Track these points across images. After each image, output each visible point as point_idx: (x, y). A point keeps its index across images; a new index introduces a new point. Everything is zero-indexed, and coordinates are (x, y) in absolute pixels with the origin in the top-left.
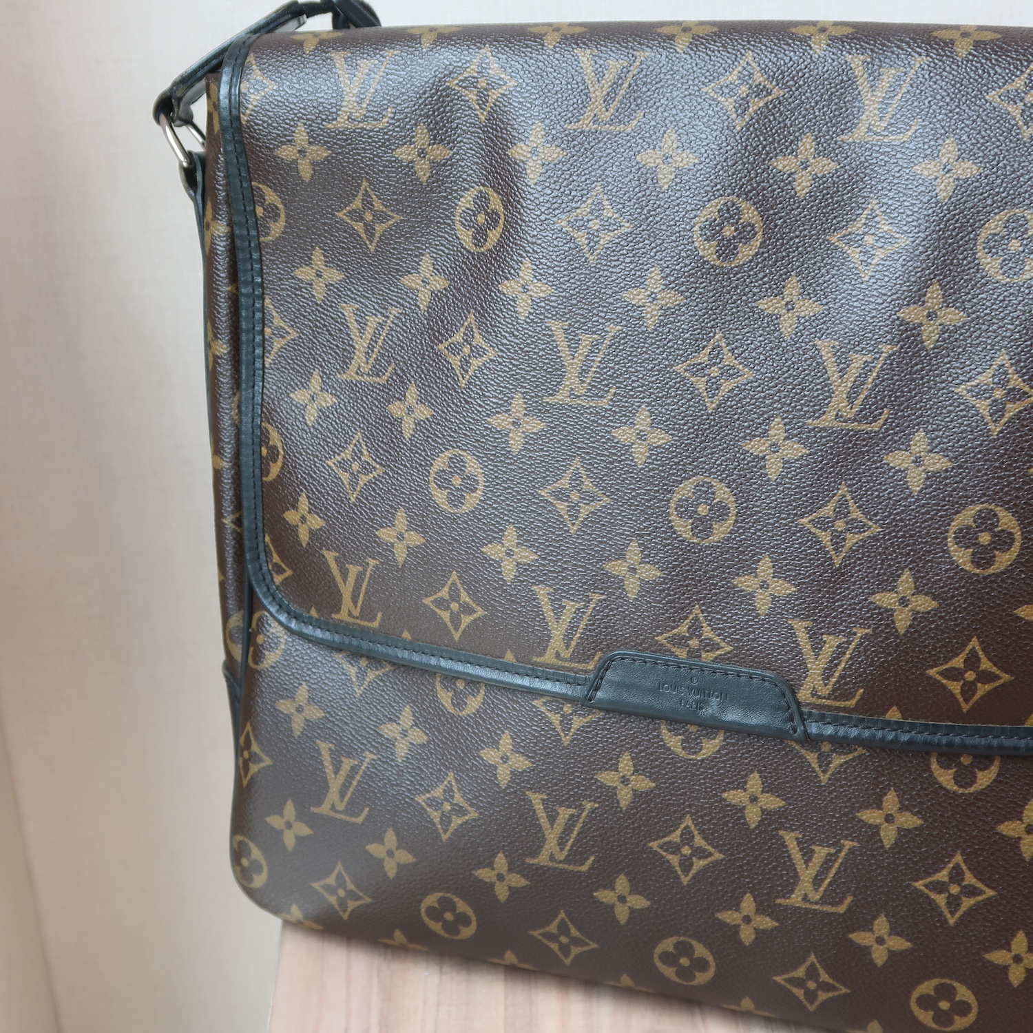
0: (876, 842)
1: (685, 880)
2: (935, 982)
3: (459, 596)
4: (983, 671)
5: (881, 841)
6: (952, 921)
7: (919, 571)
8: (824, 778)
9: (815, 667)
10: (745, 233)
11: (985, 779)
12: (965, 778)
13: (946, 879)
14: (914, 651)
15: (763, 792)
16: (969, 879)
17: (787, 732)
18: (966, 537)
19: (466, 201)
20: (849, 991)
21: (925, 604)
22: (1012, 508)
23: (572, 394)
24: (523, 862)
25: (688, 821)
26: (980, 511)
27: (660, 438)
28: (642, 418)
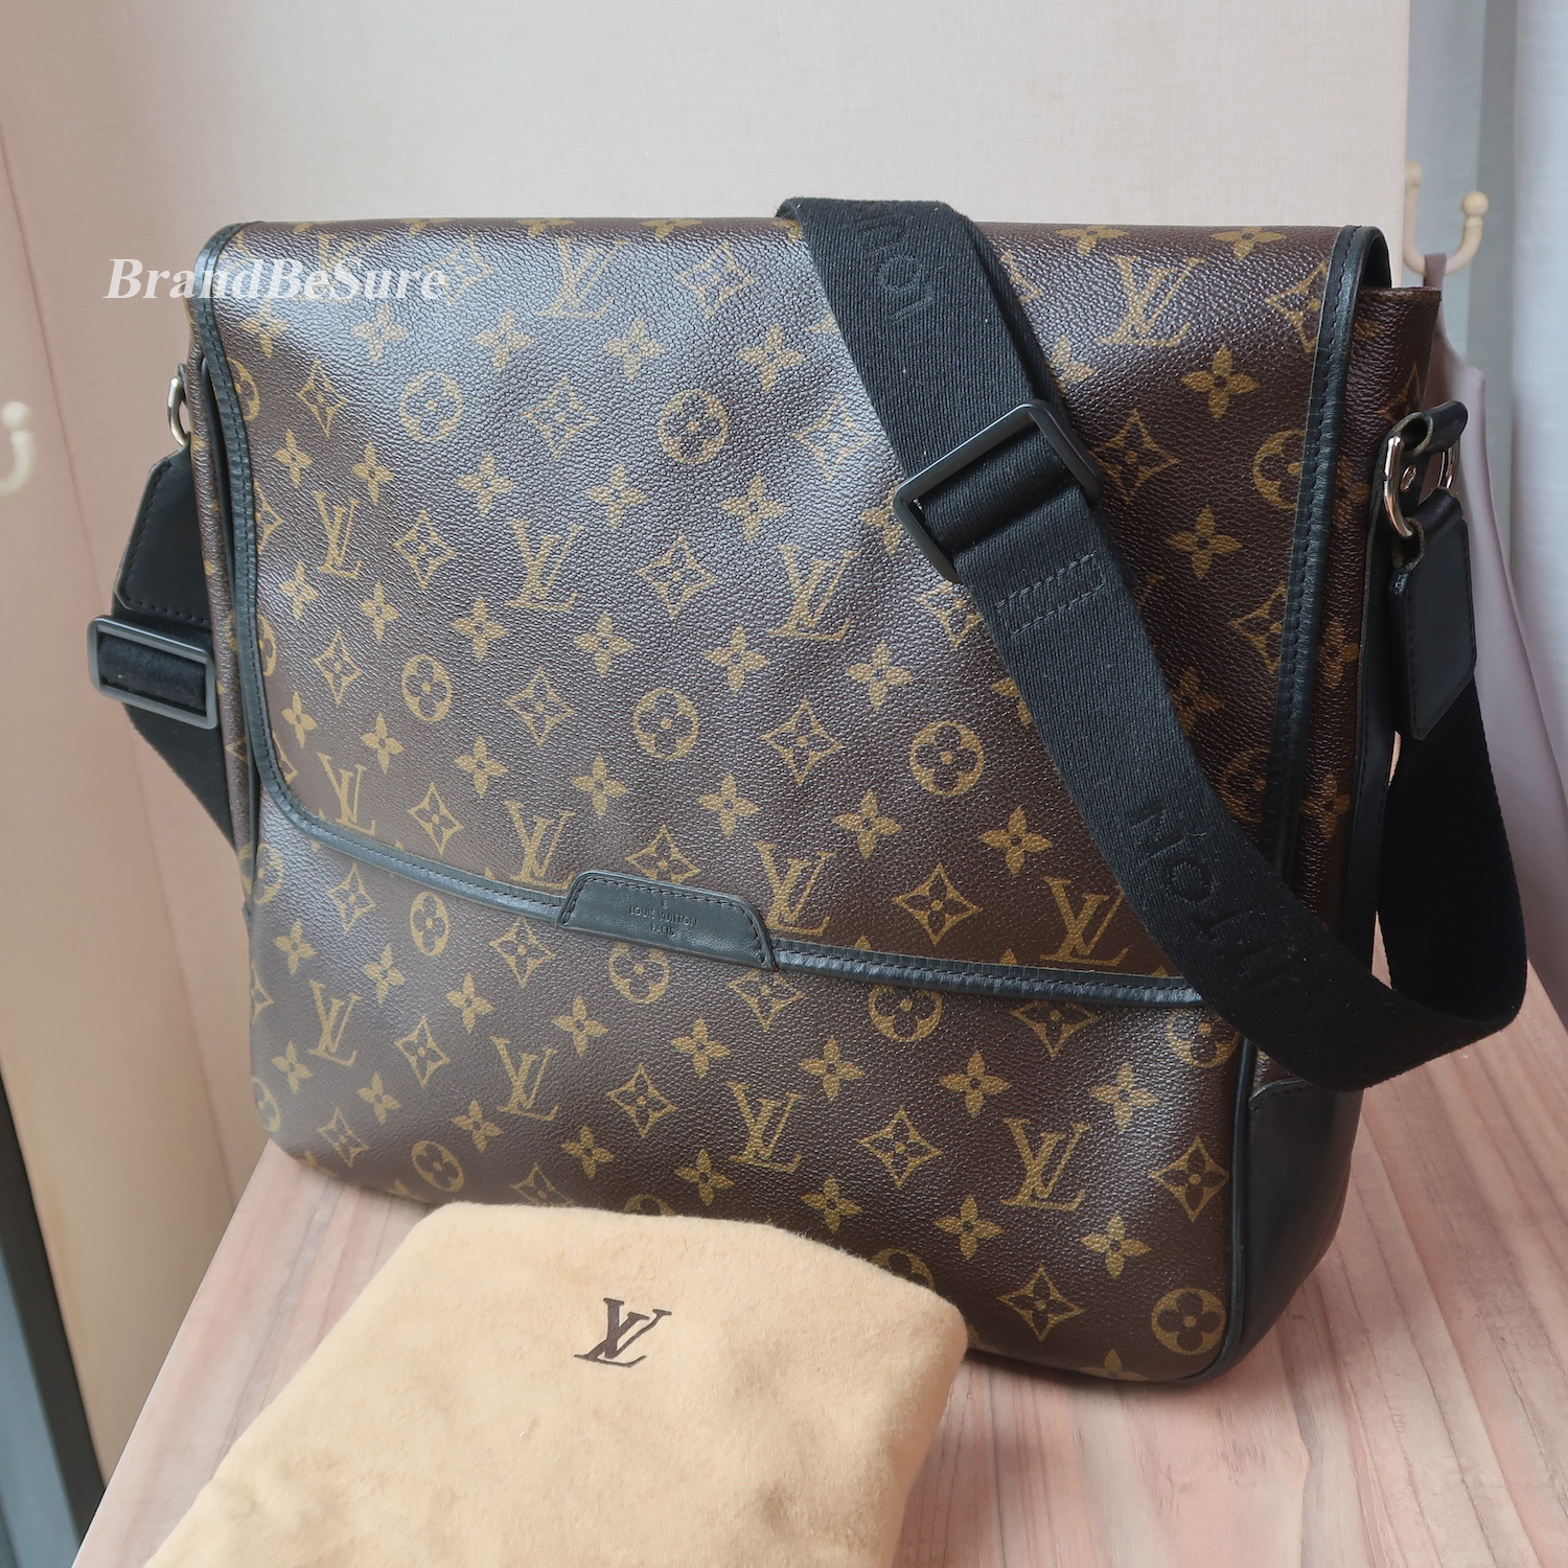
0: (820, 1095)
1: (643, 1133)
3: (438, 808)
4: (950, 901)
5: (824, 1093)
6: (899, 1183)
7: (882, 792)
8: (766, 1025)
9: (781, 892)
10: (709, 428)
11: (927, 1027)
12: (905, 1025)
13: (891, 1136)
14: (879, 877)
15: (708, 1040)
16: (914, 1136)
17: (755, 960)
18: (927, 755)
21: (888, 826)
22: (974, 724)
23: (533, 598)
24: (495, 1111)
25: (641, 1070)
26: (943, 728)
27: (622, 646)
28: (605, 625)
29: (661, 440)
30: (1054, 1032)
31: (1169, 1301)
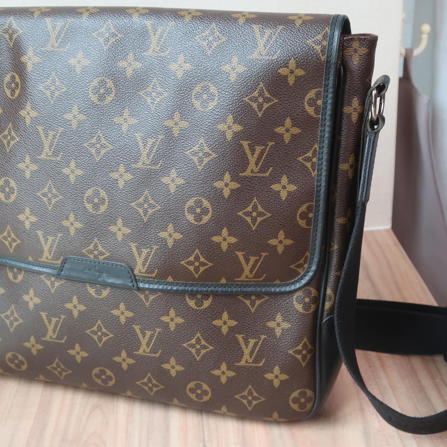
0: (168, 329)
1: (100, 345)
2: (195, 383)
3: (11, 235)
4: (202, 262)
5: (170, 328)
6: (198, 359)
7: (175, 224)
8: (147, 304)
9: (140, 261)
10: (108, 91)
11: (207, 303)
12: (199, 303)
13: (194, 343)
14: (175, 255)
15: (125, 310)
16: (203, 342)
17: (131, 286)
18: (191, 210)
19: (7, 78)
20: (164, 387)
21: (178, 236)
22: (208, 198)
23: (47, 155)
24: (41, 340)
25: (99, 322)
26: (196, 200)
27: (79, 172)
28: (73, 164)
29: (91, 96)
30: (253, 303)
31: (295, 394)
